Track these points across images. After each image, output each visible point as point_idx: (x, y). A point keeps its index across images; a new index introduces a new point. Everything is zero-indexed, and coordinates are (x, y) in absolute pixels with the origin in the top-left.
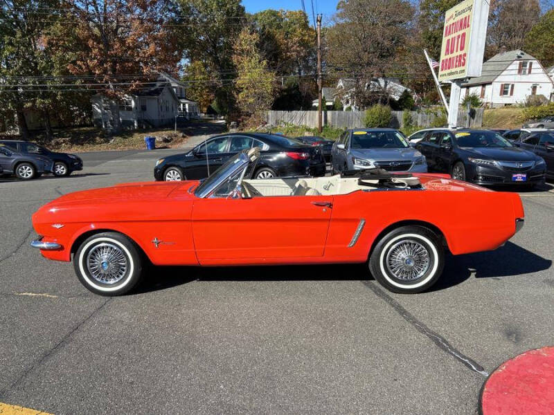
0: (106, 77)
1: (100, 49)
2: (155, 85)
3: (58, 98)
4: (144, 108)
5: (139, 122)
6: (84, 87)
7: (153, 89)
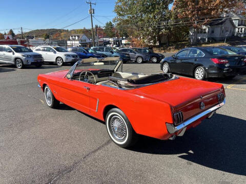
0: (193, 18)
1: (193, 5)
2: (222, 19)
3: (172, 29)
4: (213, 32)
5: (208, 39)
6: (183, 24)
7: (220, 22)
